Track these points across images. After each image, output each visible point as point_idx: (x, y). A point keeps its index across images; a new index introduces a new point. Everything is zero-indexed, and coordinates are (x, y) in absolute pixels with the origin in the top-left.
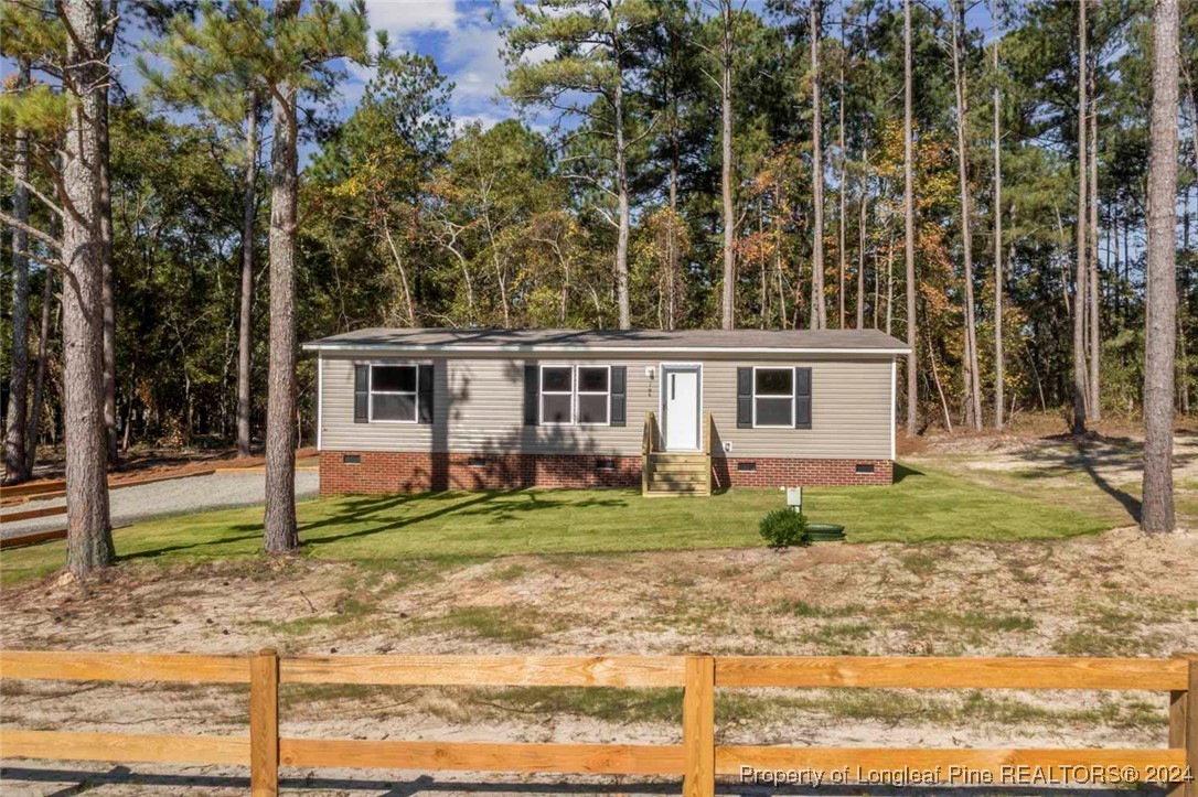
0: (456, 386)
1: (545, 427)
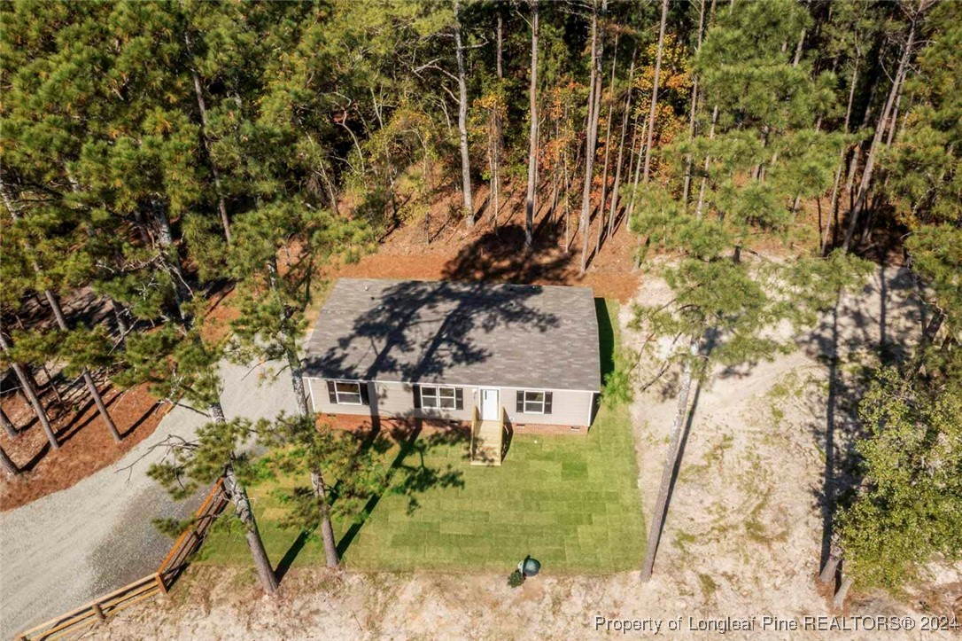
0: (380, 392)
1: (425, 409)
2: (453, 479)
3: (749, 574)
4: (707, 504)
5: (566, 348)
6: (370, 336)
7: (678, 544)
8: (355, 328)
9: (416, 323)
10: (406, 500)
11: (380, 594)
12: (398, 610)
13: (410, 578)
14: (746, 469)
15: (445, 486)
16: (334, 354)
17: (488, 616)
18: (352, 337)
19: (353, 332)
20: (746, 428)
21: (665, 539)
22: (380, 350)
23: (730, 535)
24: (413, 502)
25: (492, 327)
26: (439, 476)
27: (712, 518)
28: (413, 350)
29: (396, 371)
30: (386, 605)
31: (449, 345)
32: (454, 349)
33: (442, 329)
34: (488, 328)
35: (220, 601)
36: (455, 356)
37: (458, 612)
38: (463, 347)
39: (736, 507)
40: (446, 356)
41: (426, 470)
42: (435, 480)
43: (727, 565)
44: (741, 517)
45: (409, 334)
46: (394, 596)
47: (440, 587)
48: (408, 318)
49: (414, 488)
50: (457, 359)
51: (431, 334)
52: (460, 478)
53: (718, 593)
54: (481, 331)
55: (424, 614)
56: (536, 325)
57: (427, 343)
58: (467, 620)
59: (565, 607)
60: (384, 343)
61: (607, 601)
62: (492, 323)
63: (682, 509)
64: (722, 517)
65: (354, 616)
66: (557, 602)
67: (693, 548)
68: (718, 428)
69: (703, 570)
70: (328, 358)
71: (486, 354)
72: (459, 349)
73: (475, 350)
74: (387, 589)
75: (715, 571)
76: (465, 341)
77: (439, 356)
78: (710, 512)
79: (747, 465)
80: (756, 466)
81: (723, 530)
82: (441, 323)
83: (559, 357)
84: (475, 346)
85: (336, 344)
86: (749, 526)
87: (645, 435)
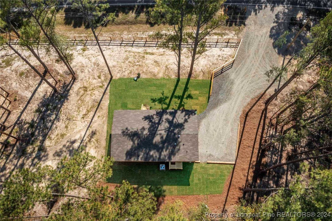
2: (154, 101)
3: (90, 79)
4: (94, 96)
5: (122, 123)
6: (179, 124)
7: (104, 85)
8: (184, 126)
9: (165, 129)
10: (165, 95)
11: (167, 74)
12: (162, 71)
13: (161, 77)
14: (81, 108)
15: (156, 99)
16: (188, 117)
17: (144, 70)
18: (184, 123)
19: (184, 124)
20: (77, 122)
21: (106, 86)
22: (175, 118)
23: (91, 88)
24: (163, 94)
25: (142, 129)
26: (157, 102)
27: (94, 92)
28: (165, 119)
29: (169, 112)
30: (165, 72)
31: (155, 122)
32: (153, 121)
33: (158, 128)
34: (143, 129)
35: (200, 72)
36: (153, 118)
37: (151, 70)
38: (151, 121)
39: (88, 96)
40: (156, 118)
41: (161, 103)
42: (158, 100)
43: (94, 81)
44: (87, 93)
45: (167, 125)
46: (164, 74)
47: (155, 75)
48: (168, 131)
49: (163, 98)
50: (152, 117)
51: (161, 126)
52: (152, 101)
53: (98, 75)
54: (145, 127)
55: (157, 70)
56: (129, 130)
57: (162, 122)
58: (149, 69)
59: (129, 72)
60: (174, 121)
61: (121, 73)
62: (142, 130)
63: (100, 94)
64: (92, 93)
65: (172, 70)
66: (131, 73)
67: (101, 84)
68: (84, 122)
69: (100, 80)
70: (189, 115)
71: (144, 120)
72: (152, 120)
73: (147, 120)
74: (166, 75)
75: (97, 80)
76: (150, 124)
77: (158, 118)
78: (94, 94)
79: (81, 109)
80: (79, 108)
81: (92, 89)
82: (158, 130)
83: (125, 120)
84: (147, 122)
85: (188, 120)
86: (86, 91)
87: (104, 118)
